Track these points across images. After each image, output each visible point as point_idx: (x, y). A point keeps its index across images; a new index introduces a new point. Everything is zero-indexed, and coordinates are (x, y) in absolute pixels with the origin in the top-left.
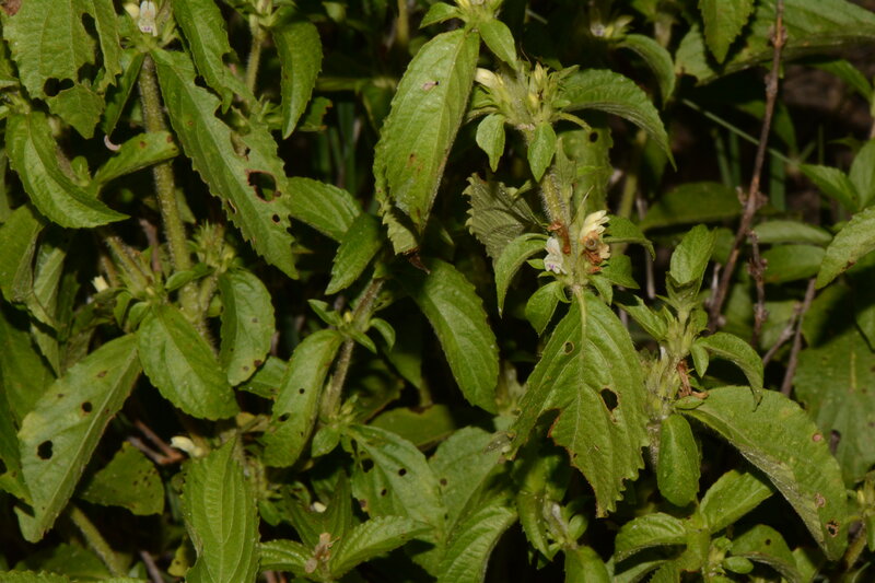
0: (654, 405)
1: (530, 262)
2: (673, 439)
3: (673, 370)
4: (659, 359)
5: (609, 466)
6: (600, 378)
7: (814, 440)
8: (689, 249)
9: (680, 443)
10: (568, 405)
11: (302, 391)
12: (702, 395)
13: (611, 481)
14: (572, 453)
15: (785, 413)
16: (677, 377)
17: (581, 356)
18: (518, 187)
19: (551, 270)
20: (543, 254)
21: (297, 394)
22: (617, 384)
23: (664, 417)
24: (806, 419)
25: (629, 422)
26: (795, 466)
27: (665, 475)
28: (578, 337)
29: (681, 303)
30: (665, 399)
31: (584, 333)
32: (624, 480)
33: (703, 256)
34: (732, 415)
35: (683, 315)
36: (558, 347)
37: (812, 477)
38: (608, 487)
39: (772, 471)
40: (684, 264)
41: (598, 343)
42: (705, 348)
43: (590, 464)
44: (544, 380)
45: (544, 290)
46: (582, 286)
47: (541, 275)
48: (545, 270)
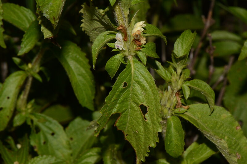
0: (164, 111)
1: (108, 44)
2: (173, 127)
3: (174, 96)
4: (167, 90)
5: (143, 140)
6: (140, 100)
7: (236, 129)
8: (183, 41)
9: (176, 129)
10: (124, 111)
11: (8, 98)
12: (186, 107)
13: (143, 147)
14: (125, 134)
15: (224, 116)
16: (175, 99)
17: (131, 89)
18: (104, 9)
19: (118, 48)
20: (114, 41)
21: (6, 99)
22: (147, 103)
23: (169, 117)
24: (233, 119)
25: (152, 120)
26: (228, 140)
27: (168, 143)
28: (130, 80)
29: (178, 65)
30: (169, 109)
31: (132, 78)
32: (149, 147)
33: (189, 44)
34: (200, 117)
35: (179, 71)
36: (120, 84)
37: (235, 146)
38: (142, 150)
39: (217, 143)
40: (180, 47)
41: (139, 83)
42: (189, 86)
43: (134, 139)
44: (113, 99)
45: (115, 58)
46: (132, 56)
47: (113, 50)
48: (115, 48)
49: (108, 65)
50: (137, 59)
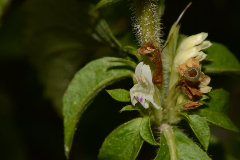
19: (138, 104)
45: (125, 128)
46: (172, 125)
47: (124, 109)
48: (130, 103)
49: (108, 147)
50: (185, 132)
